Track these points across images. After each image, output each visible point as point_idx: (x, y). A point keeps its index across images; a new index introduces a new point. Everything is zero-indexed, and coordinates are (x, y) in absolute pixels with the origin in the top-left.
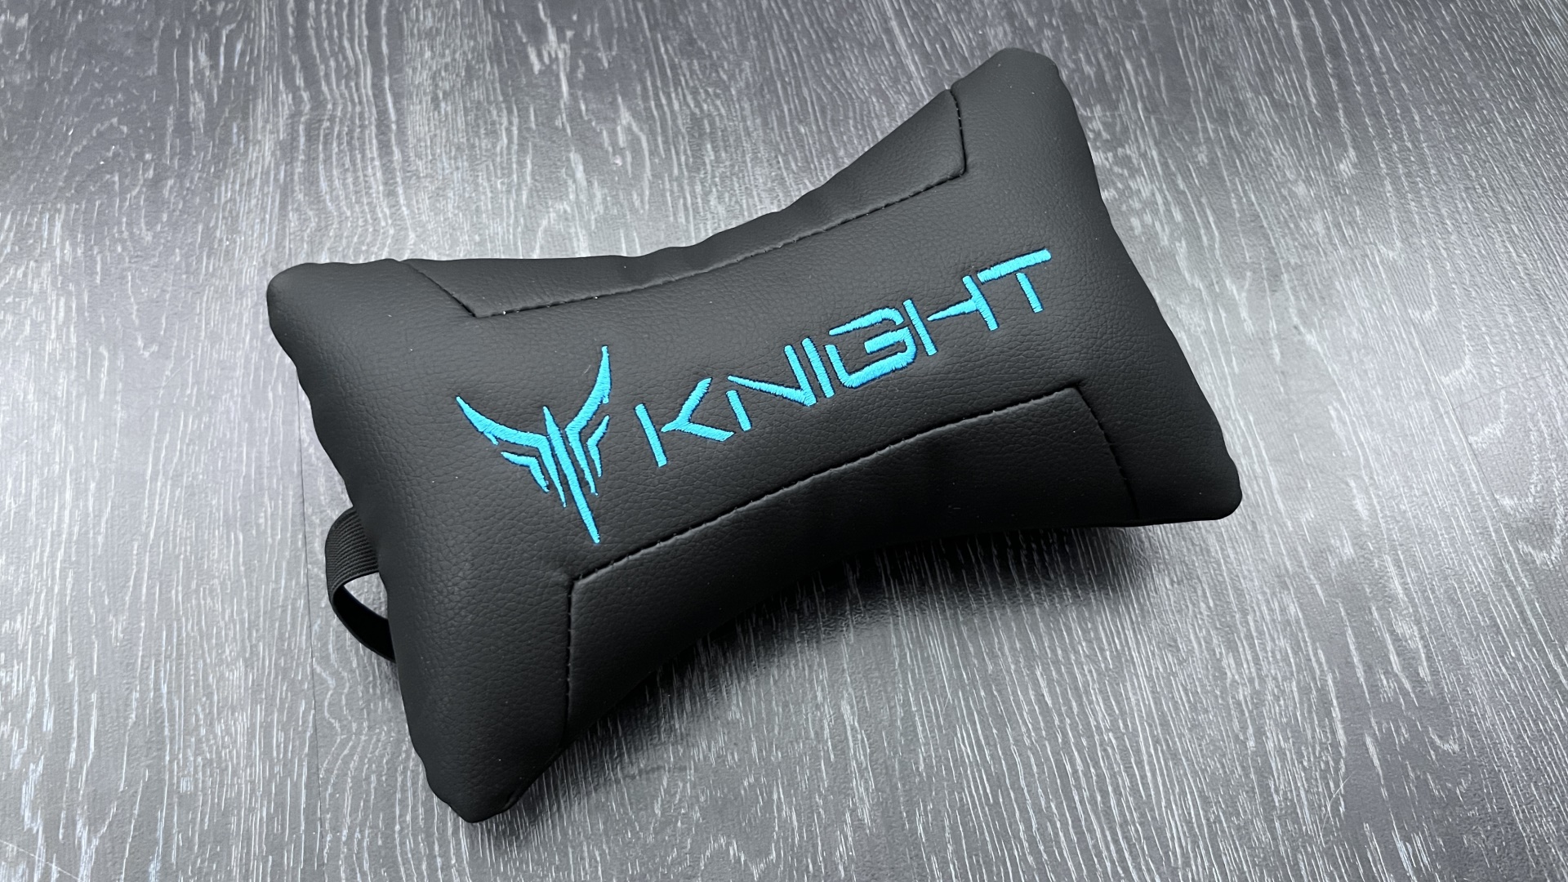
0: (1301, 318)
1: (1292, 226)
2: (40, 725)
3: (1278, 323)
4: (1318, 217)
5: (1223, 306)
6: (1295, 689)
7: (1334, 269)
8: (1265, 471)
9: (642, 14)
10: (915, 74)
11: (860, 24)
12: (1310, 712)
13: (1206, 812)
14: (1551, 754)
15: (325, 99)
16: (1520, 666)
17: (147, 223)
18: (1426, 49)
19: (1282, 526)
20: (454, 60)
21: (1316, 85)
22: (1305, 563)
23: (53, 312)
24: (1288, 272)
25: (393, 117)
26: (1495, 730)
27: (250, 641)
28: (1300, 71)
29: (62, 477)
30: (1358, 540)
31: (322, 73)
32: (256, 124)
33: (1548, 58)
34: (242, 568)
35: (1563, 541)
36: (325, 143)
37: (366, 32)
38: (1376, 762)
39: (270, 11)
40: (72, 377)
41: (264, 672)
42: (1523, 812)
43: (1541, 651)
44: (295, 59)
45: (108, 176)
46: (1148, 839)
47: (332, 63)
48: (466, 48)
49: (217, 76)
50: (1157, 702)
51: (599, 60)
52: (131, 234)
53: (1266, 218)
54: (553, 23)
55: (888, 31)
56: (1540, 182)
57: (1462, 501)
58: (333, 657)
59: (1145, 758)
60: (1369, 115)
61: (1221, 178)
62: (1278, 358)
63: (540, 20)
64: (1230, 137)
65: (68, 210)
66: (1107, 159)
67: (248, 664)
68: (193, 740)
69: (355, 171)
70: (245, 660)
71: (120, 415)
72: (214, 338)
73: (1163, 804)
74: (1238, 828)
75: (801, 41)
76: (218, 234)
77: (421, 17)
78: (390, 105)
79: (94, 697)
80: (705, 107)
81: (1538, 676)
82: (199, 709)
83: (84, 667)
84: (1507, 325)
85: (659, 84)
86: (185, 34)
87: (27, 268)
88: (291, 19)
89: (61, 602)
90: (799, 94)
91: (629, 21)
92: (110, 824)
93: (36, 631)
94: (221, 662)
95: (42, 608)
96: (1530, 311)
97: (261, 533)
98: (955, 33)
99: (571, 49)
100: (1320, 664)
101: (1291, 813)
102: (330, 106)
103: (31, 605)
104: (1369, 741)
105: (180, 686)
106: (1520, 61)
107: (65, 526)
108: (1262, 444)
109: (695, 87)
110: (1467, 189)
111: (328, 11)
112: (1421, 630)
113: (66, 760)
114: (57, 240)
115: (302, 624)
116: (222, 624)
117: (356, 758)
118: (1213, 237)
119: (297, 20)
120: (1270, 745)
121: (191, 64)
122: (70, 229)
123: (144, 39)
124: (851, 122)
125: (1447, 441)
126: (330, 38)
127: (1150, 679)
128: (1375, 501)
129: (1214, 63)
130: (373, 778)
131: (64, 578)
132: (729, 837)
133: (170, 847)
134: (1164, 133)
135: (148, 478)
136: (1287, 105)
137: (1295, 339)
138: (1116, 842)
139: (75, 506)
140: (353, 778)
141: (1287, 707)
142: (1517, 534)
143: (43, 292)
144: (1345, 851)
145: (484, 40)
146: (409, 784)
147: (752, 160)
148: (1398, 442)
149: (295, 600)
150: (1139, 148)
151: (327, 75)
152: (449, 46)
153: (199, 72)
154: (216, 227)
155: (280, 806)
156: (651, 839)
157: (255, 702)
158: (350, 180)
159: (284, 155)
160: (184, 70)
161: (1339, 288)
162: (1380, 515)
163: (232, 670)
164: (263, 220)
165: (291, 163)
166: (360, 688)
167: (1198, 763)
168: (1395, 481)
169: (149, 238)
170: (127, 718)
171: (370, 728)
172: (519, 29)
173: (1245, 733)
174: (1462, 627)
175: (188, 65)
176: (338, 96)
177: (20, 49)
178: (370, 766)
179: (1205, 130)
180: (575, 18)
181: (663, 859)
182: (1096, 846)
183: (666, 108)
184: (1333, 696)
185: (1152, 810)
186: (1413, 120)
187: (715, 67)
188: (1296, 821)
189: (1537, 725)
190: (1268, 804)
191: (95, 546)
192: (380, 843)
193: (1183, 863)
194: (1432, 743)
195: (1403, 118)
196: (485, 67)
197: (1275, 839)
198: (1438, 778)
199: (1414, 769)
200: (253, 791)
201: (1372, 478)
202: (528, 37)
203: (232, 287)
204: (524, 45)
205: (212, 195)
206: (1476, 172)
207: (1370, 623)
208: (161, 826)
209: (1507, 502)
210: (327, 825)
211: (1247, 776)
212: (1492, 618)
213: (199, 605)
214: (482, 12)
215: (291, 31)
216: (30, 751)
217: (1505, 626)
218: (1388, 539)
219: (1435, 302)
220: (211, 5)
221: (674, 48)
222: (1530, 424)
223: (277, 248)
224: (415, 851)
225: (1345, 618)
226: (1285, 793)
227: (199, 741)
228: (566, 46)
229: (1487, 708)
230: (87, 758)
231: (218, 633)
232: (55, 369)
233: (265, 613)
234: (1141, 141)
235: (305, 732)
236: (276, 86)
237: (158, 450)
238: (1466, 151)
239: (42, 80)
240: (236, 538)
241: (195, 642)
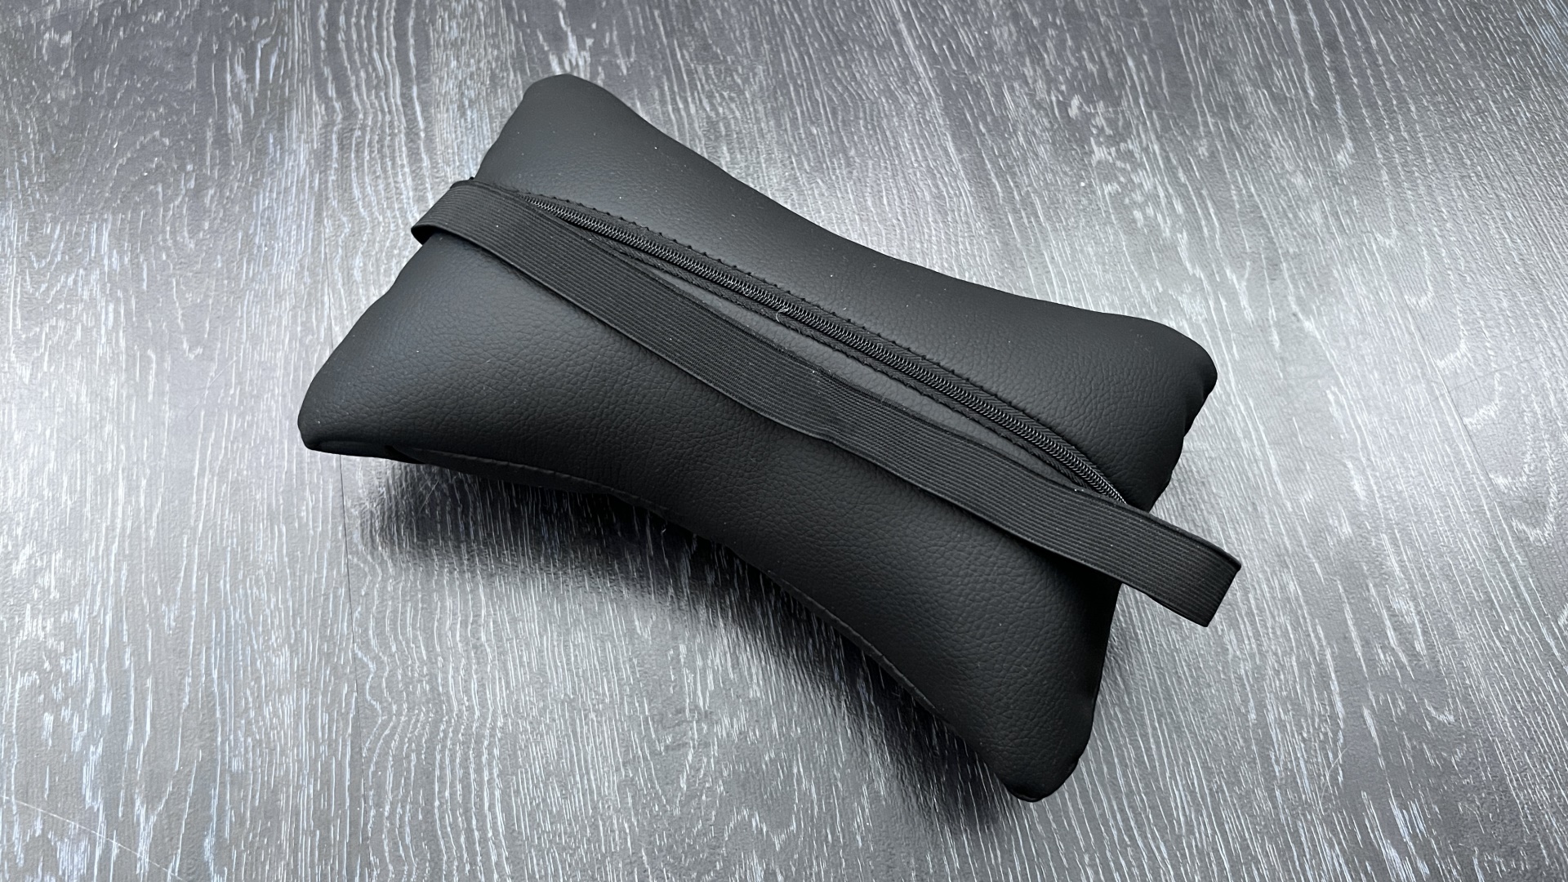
0: (1299, 305)
1: (1290, 216)
2: (99, 708)
3: (1277, 310)
4: (1315, 208)
5: (1223, 294)
6: (1295, 664)
7: (1331, 258)
8: (1264, 454)
9: (659, 21)
10: (923, 75)
11: (869, 26)
12: (1309, 686)
13: (1209, 781)
14: (1544, 724)
15: (357, 109)
16: (1514, 640)
17: (189, 233)
18: (1422, 40)
19: (1281, 507)
20: (479, 68)
21: (1314, 78)
22: (1304, 542)
23: (103, 317)
24: (1286, 260)
25: (421, 125)
26: (1489, 701)
27: (295, 628)
28: (1298, 64)
29: (115, 474)
30: (1355, 518)
31: (353, 84)
32: (290, 135)
33: (1542, 47)
34: (286, 559)
35: (1555, 518)
36: (357, 151)
37: (394, 44)
38: (1374, 734)
39: (303, 25)
40: (123, 378)
41: (308, 658)
42: (1517, 780)
43: (1535, 625)
44: (327, 71)
45: (152, 187)
46: (1153, 808)
47: (363, 74)
48: (490, 57)
49: (253, 88)
50: (1162, 676)
51: (618, 67)
52: (175, 242)
53: (1265, 208)
54: (573, 31)
55: (897, 34)
56: (1534, 169)
57: (1456, 481)
58: (373, 642)
59: (1150, 731)
60: (1366, 107)
61: (1222, 171)
62: (1277, 345)
63: (561, 28)
64: (1230, 130)
65: (114, 220)
66: (1110, 154)
67: (293, 651)
68: (243, 722)
69: (386, 178)
70: (290, 647)
71: (168, 415)
72: (255, 340)
73: (1168, 774)
74: (1240, 797)
75: (813, 45)
76: (257, 241)
77: (447, 29)
78: (419, 113)
79: (149, 683)
80: (721, 110)
81: (1531, 648)
82: (248, 692)
83: (138, 655)
84: (1501, 310)
85: (676, 89)
86: (222, 49)
87: (77, 276)
88: (323, 33)
89: (116, 593)
90: (811, 97)
91: (646, 28)
92: (167, 802)
93: (93, 620)
94: (268, 648)
95: (98, 600)
96: (1524, 296)
97: (303, 526)
98: (962, 33)
99: (591, 56)
100: (1319, 640)
101: (1291, 782)
102: (361, 116)
103: (88, 596)
104: (1366, 713)
105: (230, 672)
106: (1515, 51)
107: (119, 521)
108: (1261, 428)
109: (711, 91)
110: (1462, 177)
111: (358, 24)
112: (1417, 606)
113: (124, 741)
114: (105, 248)
115: (343, 611)
116: (268, 612)
117: (397, 737)
118: (1213, 226)
119: (328, 33)
120: (1271, 718)
121: (229, 77)
122: (116, 238)
123: (183, 55)
124: (861, 122)
125: (1443, 423)
126: (361, 50)
127: (1154, 655)
128: (1372, 482)
129: (1214, 58)
130: (413, 756)
131: (118, 570)
132: (751, 809)
133: (224, 822)
134: (1166, 128)
135: (196, 474)
136: (1286, 98)
137: (1294, 327)
138: (1122, 811)
139: (127, 502)
140: (394, 756)
141: (1287, 681)
142: (1511, 511)
143: (92, 299)
144: (1344, 819)
145: (509, 49)
146: (447, 762)
147: (766, 161)
148: (1394, 424)
149: (336, 588)
150: (1141, 142)
151: (358, 86)
152: (473, 56)
153: (236, 85)
154: (255, 234)
155: (326, 784)
156: (677, 812)
157: (300, 686)
158: (381, 187)
159: (318, 165)
160: (221, 85)
161: (1336, 275)
162: (1377, 495)
163: (278, 656)
164: (299, 226)
165: (324, 172)
166: (400, 671)
167: (1201, 735)
168: (1391, 461)
169: (192, 246)
170: (180, 701)
171: (409, 709)
172: (541, 38)
173: (1246, 707)
174: (1456, 601)
175: (225, 79)
176: (368, 106)
177: (65, 66)
178: (410, 745)
179: (1206, 124)
180: (594, 26)
181: (689, 830)
182: (1103, 815)
183: (683, 113)
184: (1331, 669)
185: (1157, 780)
186: (1409, 110)
187: (729, 71)
188: (1296, 789)
189: (1530, 696)
190: (1269, 775)
191: (147, 540)
192: (420, 817)
193: (1187, 830)
194: (1428, 713)
195: (1400, 109)
196: (508, 75)
197: (1275, 807)
198: (1433, 748)
199: (1410, 740)
200: (300, 770)
201: (1369, 460)
202: (549, 45)
203: (271, 291)
204: (546, 54)
205: (251, 203)
206: (1471, 160)
207: (1367, 600)
208: (215, 803)
209: (1501, 481)
210: (371, 803)
211: (1249, 747)
212: (1486, 593)
213: (246, 594)
214: (505, 22)
215: (323, 44)
216: (89, 735)
217: (1499, 601)
218: (1386, 519)
219: (1431, 288)
220: (246, 20)
221: (690, 53)
222: (1524, 406)
223: (313, 253)
224: (454, 825)
225: (1343, 595)
226: (1285, 764)
227: (249, 723)
228: (586, 54)
229: (1482, 680)
230: (143, 740)
231: (265, 621)
232: (106, 372)
233: (308, 602)
234: (1143, 136)
235: (348, 713)
236: (310, 101)
237: (204, 447)
238: (1461, 141)
239: (87, 95)
240: (280, 531)
241: (243, 629)
